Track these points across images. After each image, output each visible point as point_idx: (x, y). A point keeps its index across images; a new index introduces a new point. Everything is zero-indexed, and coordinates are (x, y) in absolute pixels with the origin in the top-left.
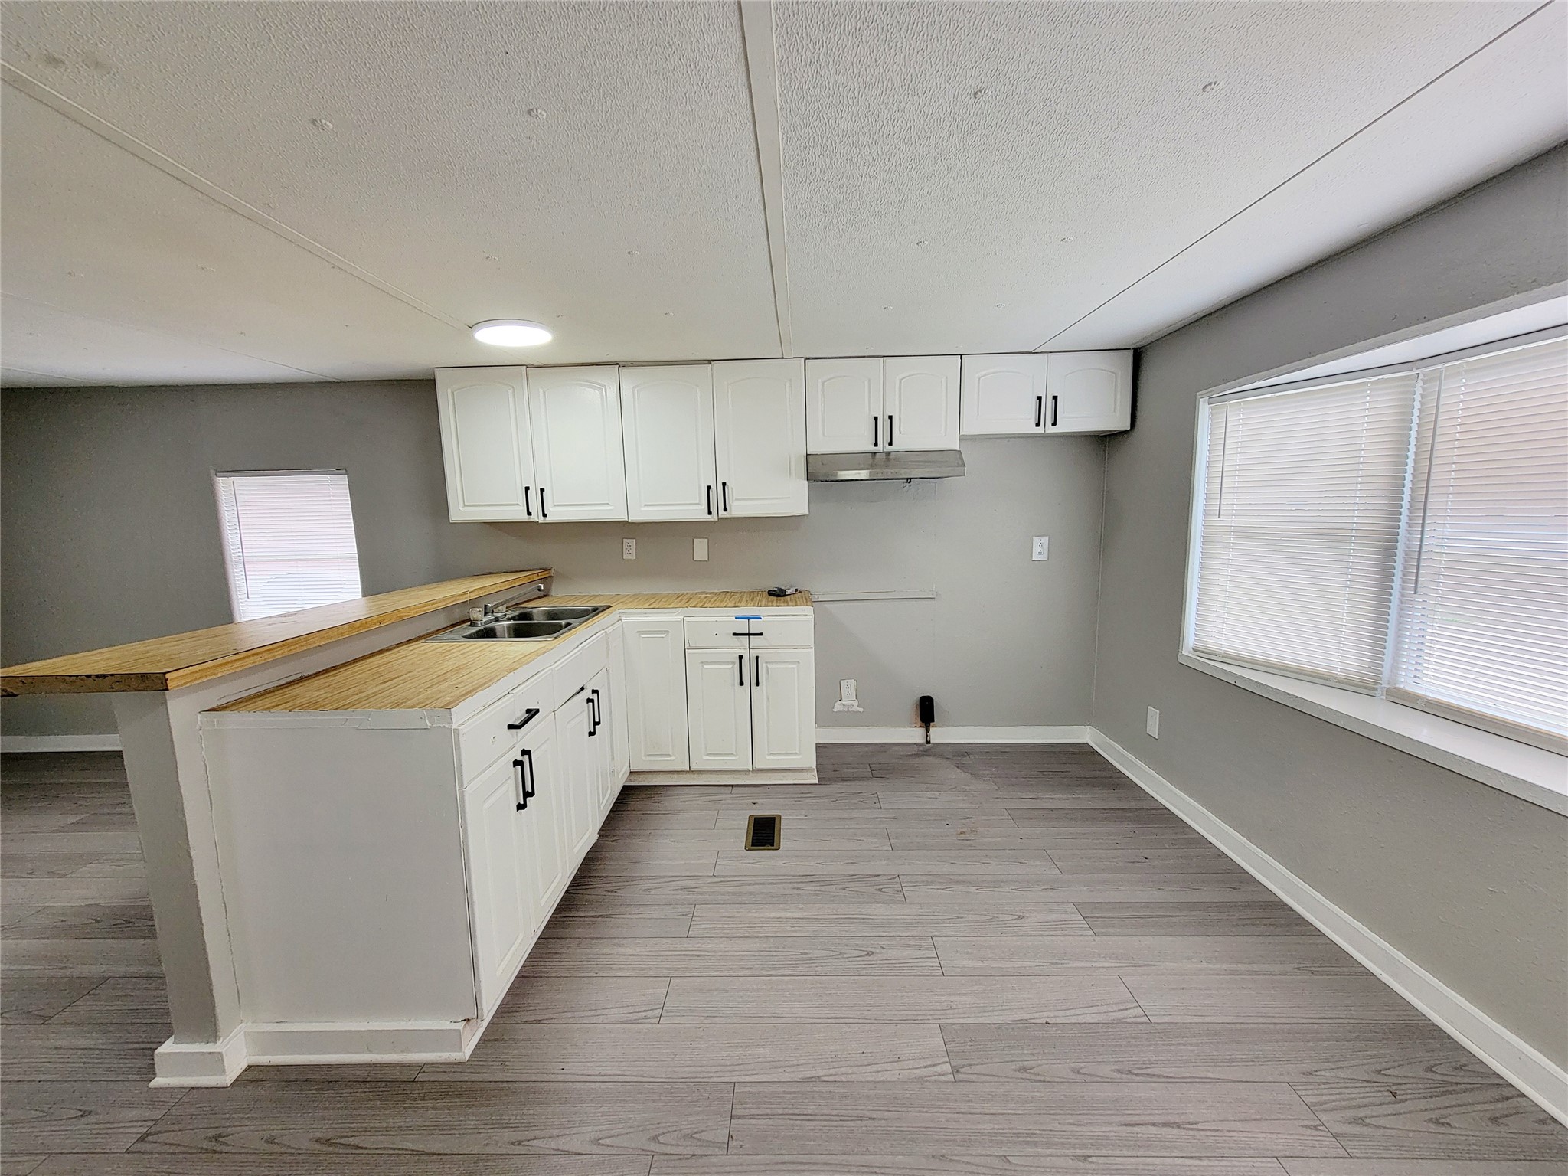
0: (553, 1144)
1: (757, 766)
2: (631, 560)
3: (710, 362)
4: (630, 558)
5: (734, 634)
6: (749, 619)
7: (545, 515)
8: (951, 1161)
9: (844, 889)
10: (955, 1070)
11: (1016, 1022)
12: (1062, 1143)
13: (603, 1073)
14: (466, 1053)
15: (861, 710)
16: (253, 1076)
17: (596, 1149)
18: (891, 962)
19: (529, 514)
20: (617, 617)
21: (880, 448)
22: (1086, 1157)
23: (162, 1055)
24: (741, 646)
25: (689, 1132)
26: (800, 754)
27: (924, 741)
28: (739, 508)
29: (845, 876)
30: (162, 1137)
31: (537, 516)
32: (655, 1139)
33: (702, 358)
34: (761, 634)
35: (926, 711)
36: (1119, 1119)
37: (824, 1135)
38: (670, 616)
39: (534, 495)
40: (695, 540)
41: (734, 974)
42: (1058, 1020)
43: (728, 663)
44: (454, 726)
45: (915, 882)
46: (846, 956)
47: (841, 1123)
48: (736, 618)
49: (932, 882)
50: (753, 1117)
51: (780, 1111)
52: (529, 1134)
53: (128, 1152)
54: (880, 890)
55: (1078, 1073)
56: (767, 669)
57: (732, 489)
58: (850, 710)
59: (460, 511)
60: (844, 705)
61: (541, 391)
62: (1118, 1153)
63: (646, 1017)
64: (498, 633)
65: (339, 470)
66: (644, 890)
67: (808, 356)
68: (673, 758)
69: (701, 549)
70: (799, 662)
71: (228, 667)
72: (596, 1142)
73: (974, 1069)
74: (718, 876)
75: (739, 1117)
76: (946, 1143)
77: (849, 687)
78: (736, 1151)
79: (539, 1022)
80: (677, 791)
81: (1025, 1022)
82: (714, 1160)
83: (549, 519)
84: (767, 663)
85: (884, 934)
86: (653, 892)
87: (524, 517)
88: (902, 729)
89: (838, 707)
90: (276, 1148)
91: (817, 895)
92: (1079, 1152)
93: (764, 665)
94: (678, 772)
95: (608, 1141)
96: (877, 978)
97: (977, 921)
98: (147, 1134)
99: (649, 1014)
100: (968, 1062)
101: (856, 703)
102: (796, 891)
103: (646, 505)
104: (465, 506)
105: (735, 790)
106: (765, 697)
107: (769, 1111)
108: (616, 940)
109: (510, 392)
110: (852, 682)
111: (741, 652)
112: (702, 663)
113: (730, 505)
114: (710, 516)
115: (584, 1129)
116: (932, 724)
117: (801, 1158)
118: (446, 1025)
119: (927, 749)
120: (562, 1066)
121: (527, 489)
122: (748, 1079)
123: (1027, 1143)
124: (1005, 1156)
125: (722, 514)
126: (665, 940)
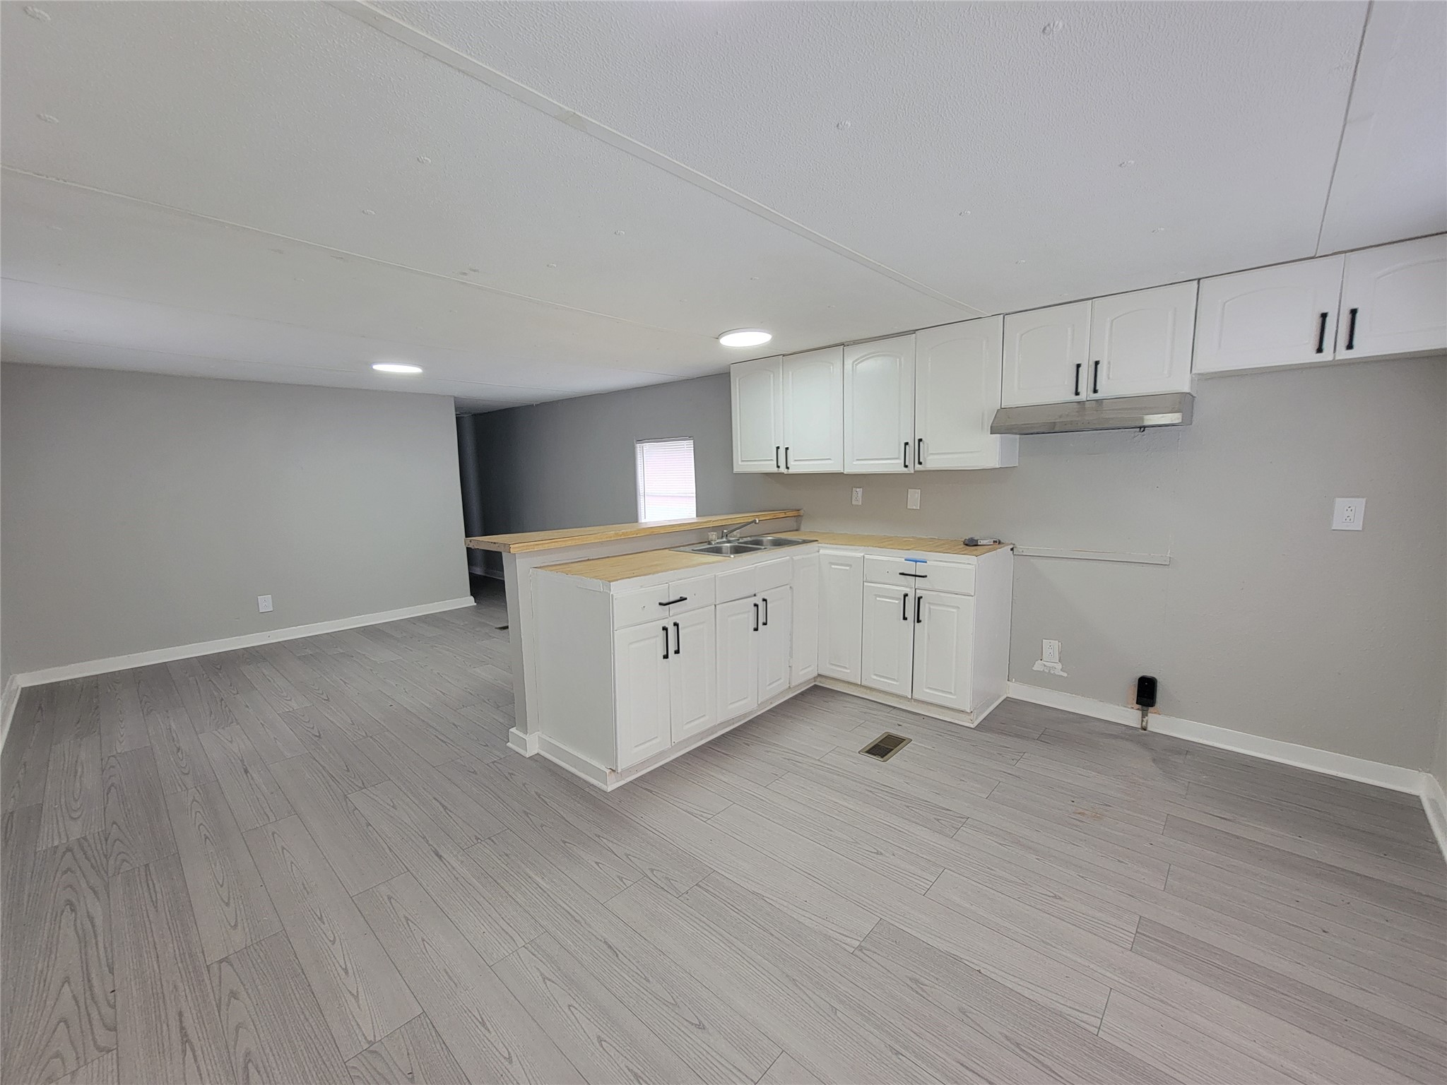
0: (610, 845)
1: (915, 696)
2: (858, 505)
3: (915, 331)
4: (857, 504)
5: (901, 574)
6: (916, 561)
7: (788, 468)
8: (797, 985)
9: (908, 807)
10: (860, 948)
11: (949, 954)
12: (890, 1034)
13: (657, 829)
14: (609, 789)
15: (1065, 675)
16: (537, 758)
17: (624, 858)
18: (890, 866)
19: (778, 467)
20: (817, 549)
21: (1083, 397)
22: (898, 1053)
23: (511, 732)
24: (907, 586)
25: (670, 877)
26: (955, 695)
27: (1139, 726)
28: (933, 461)
29: (919, 799)
30: (499, 765)
31: (783, 469)
32: (652, 870)
33: (908, 329)
34: (926, 576)
35: (1146, 692)
36: (960, 1057)
37: (734, 923)
38: (855, 553)
39: (782, 451)
40: (909, 490)
41: (771, 819)
42: (988, 974)
43: (897, 599)
44: (611, 593)
45: (978, 828)
46: (859, 846)
47: (750, 924)
48: (906, 560)
49: (996, 835)
50: (707, 891)
51: (724, 898)
52: (605, 836)
53: (487, 765)
54: (938, 820)
55: (964, 1013)
56: (930, 608)
57: (928, 444)
58: (1052, 672)
59: (740, 466)
60: (1045, 666)
61: (790, 373)
62: (930, 1071)
63: (701, 816)
64: (724, 550)
65: (690, 437)
66: (766, 751)
67: (1008, 312)
68: (848, 671)
69: (914, 498)
70: (959, 608)
71: (540, 546)
72: (627, 855)
73: (875, 957)
74: (822, 762)
75: (700, 887)
76: (804, 976)
77: (1051, 648)
78: (683, 899)
79: (651, 792)
80: (848, 699)
81: (957, 959)
82: (669, 896)
83: (791, 471)
84: (929, 603)
85: (905, 848)
86: (770, 754)
87: (775, 470)
88: (1117, 707)
89: (1038, 666)
90: (523, 788)
91: (881, 802)
92: (897, 1047)
93: (927, 605)
94: (851, 683)
95: (632, 859)
96: (866, 869)
97: (1006, 879)
98: (495, 761)
99: (705, 815)
100: (874, 949)
101: (1059, 666)
102: (867, 792)
103: (858, 460)
104: (742, 461)
105: (894, 711)
106: (926, 635)
107: (718, 894)
108: (724, 771)
109: (772, 375)
110: (1056, 644)
111: (907, 590)
112: (875, 595)
113: (925, 459)
114: (906, 469)
115: (627, 847)
116: (1151, 709)
117: (712, 925)
118: (603, 768)
119: (1141, 736)
120: (642, 815)
121: (778, 448)
122: (723, 873)
123: (862, 1014)
124: (836, 1009)
125: (918, 467)
126: (750, 783)
